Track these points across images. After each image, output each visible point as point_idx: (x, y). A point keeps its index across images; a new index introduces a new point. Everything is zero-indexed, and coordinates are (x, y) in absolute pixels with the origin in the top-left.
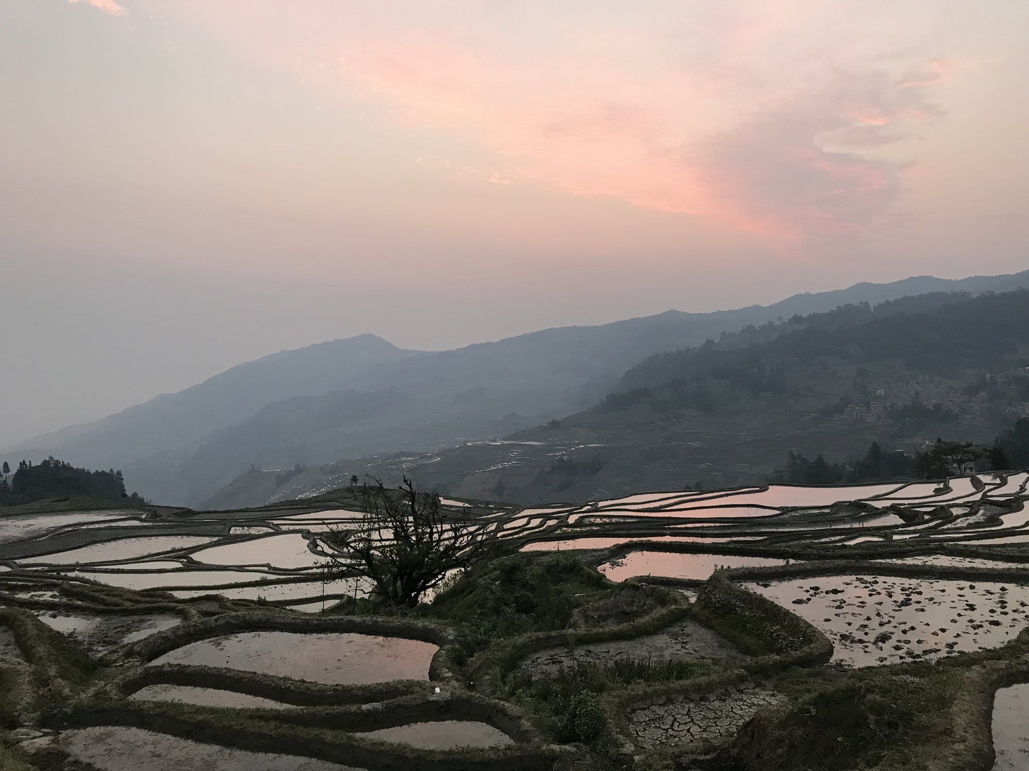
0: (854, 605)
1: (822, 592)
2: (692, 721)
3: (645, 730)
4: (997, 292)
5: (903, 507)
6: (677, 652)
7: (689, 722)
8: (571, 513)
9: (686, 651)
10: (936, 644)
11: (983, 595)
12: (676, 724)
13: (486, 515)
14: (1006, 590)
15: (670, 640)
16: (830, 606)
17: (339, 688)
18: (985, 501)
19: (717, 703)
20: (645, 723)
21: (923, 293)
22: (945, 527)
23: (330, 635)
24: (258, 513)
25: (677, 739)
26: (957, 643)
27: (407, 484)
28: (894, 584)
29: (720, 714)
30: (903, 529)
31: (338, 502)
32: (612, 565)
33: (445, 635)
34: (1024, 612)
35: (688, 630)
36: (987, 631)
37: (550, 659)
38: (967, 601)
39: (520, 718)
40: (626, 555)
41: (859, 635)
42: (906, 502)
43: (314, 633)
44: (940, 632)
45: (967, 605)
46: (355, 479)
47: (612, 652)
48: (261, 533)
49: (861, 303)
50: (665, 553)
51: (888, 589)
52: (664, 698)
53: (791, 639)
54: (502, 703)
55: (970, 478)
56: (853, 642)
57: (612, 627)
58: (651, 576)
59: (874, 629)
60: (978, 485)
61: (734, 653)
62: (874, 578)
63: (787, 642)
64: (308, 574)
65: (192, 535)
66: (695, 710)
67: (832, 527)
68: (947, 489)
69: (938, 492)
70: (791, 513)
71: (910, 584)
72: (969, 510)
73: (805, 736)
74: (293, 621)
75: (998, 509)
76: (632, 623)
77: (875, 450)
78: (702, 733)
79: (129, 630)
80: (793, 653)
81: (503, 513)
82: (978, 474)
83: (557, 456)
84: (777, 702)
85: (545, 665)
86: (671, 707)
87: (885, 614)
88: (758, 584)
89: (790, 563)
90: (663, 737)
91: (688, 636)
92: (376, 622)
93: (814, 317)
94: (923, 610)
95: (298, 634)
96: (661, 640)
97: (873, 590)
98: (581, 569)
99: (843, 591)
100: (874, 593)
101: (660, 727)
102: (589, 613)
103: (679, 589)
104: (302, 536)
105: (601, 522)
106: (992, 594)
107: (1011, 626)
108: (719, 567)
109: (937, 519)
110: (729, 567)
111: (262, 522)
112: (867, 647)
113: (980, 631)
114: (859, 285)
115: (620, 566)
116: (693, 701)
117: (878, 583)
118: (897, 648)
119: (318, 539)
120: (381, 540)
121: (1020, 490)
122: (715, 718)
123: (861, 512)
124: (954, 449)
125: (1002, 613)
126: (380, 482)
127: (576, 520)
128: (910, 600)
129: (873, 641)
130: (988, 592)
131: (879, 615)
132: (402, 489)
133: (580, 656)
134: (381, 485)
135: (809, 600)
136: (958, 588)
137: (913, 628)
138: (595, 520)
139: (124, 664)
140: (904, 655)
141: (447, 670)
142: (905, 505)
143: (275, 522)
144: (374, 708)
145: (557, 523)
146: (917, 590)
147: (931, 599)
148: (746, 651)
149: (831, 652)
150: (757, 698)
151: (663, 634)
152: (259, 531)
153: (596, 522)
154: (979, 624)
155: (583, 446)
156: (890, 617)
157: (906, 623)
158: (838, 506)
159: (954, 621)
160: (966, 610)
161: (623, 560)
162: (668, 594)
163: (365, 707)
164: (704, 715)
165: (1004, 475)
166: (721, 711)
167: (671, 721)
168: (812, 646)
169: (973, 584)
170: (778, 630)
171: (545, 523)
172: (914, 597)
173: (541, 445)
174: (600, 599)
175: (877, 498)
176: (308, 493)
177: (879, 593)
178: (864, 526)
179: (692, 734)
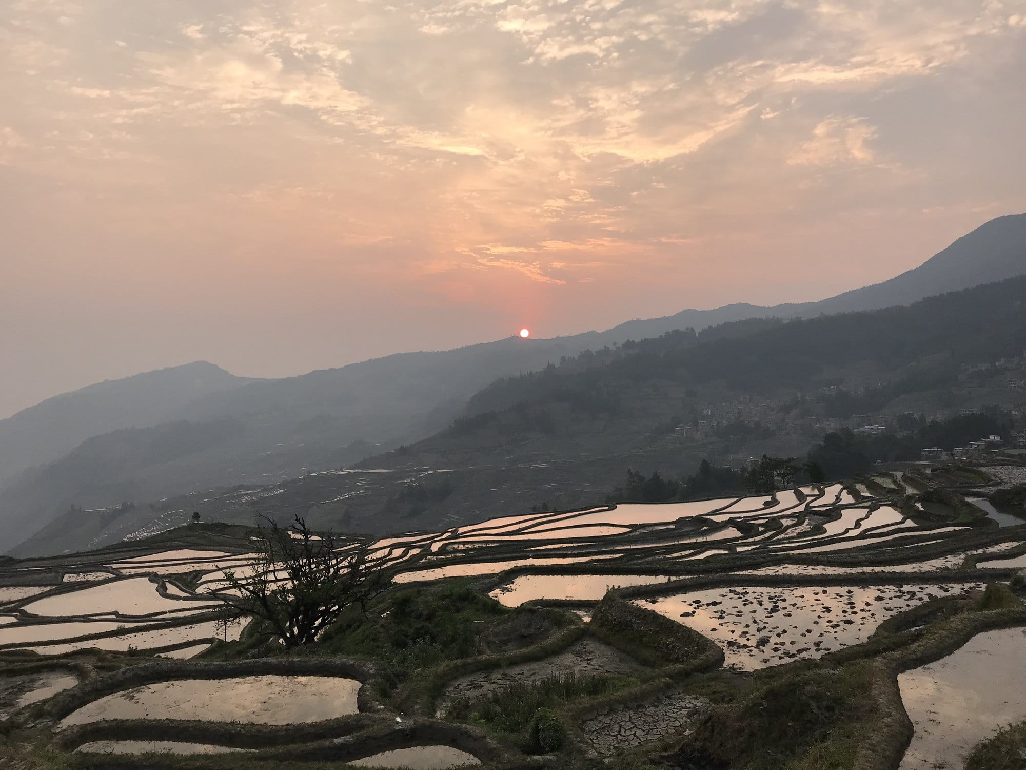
0: (732, 614)
1: (704, 605)
2: (635, 726)
3: (598, 738)
4: (804, 318)
5: (739, 520)
6: (584, 669)
7: (633, 727)
8: (433, 540)
9: (592, 667)
10: (806, 643)
11: (834, 598)
12: (623, 730)
13: (341, 548)
14: (852, 592)
15: (575, 658)
16: (713, 617)
17: (290, 727)
18: (809, 511)
19: (652, 709)
20: (596, 732)
21: (741, 319)
22: (778, 537)
23: (248, 678)
24: (92, 558)
25: (627, 743)
26: (822, 642)
27: (300, 523)
28: (762, 593)
29: (657, 718)
30: (743, 541)
31: (181, 541)
32: (503, 591)
33: (366, 670)
34: (869, 611)
35: (588, 648)
36: (844, 629)
37: (470, 685)
38: (823, 604)
39: (484, 737)
40: (513, 580)
41: (742, 641)
42: (742, 515)
43: (229, 677)
44: (806, 633)
45: (823, 608)
46: (196, 516)
47: (526, 674)
48: (100, 578)
49: (687, 329)
50: (548, 576)
51: (758, 598)
52: (607, 709)
53: (686, 649)
54: (464, 726)
55: (793, 490)
56: (739, 647)
57: (513, 651)
58: (544, 599)
59: (754, 635)
60: (801, 497)
61: (635, 665)
62: (744, 589)
63: (682, 652)
64: (164, 619)
65: (20, 586)
66: (634, 717)
67: (680, 542)
68: (774, 502)
69: (767, 505)
70: (640, 530)
71: (775, 593)
72: (796, 520)
73: (762, 725)
74: (206, 668)
75: (821, 519)
76: (540, 645)
77: (705, 467)
78: (646, 736)
79: (21, 690)
80: (693, 661)
81: (358, 545)
82: (800, 487)
83: (406, 483)
84: (702, 704)
85: (467, 690)
86: (615, 716)
87: (760, 621)
88: (647, 601)
89: (672, 580)
90: (615, 743)
91: (590, 653)
92: (293, 662)
93: (645, 342)
94: (790, 615)
95: (211, 680)
96: (568, 659)
97: (746, 600)
98: (475, 597)
99: (721, 603)
100: (748, 603)
101: (610, 734)
102: (491, 638)
103: (571, 610)
104: (149, 579)
105: (464, 548)
106: (841, 596)
107: (861, 624)
108: (610, 587)
109: (771, 530)
110: (619, 587)
111: (98, 567)
112: (751, 651)
113: (837, 629)
114: (684, 311)
115: (510, 591)
116: (632, 709)
117: (748, 593)
118: (776, 650)
119: (166, 581)
120: (277, 580)
121: (836, 500)
122: (653, 722)
123: (703, 527)
124: (777, 464)
125: (853, 613)
126: (274, 523)
127: (439, 548)
128: (778, 606)
129: (755, 645)
130: (837, 595)
131: (755, 622)
132: (295, 528)
133: (498, 679)
134: (275, 525)
135: (694, 612)
136: (814, 594)
137: (785, 632)
138: (458, 547)
139: (36, 725)
140: (783, 655)
141: (377, 703)
142: (741, 518)
143: (115, 566)
144: (346, 741)
145: (420, 552)
146: (781, 598)
147: (794, 605)
148: (645, 663)
149: (723, 658)
150: (683, 702)
151: (568, 653)
152: (97, 577)
153: (459, 548)
154: (836, 623)
155: (432, 472)
156: (764, 623)
157: (778, 627)
158: (681, 522)
159: (816, 623)
160: (824, 612)
161: (511, 585)
162: (563, 615)
163: (337, 741)
164: (644, 721)
165: (822, 487)
166: (657, 716)
167: (618, 728)
168: (707, 653)
169: (826, 589)
170: (673, 642)
171: (408, 553)
172: (781, 604)
173: (389, 472)
174: (499, 624)
175: (714, 513)
176: (137, 533)
177: (751, 603)
178: (707, 540)
179: (638, 737)
